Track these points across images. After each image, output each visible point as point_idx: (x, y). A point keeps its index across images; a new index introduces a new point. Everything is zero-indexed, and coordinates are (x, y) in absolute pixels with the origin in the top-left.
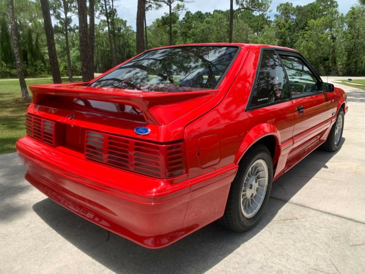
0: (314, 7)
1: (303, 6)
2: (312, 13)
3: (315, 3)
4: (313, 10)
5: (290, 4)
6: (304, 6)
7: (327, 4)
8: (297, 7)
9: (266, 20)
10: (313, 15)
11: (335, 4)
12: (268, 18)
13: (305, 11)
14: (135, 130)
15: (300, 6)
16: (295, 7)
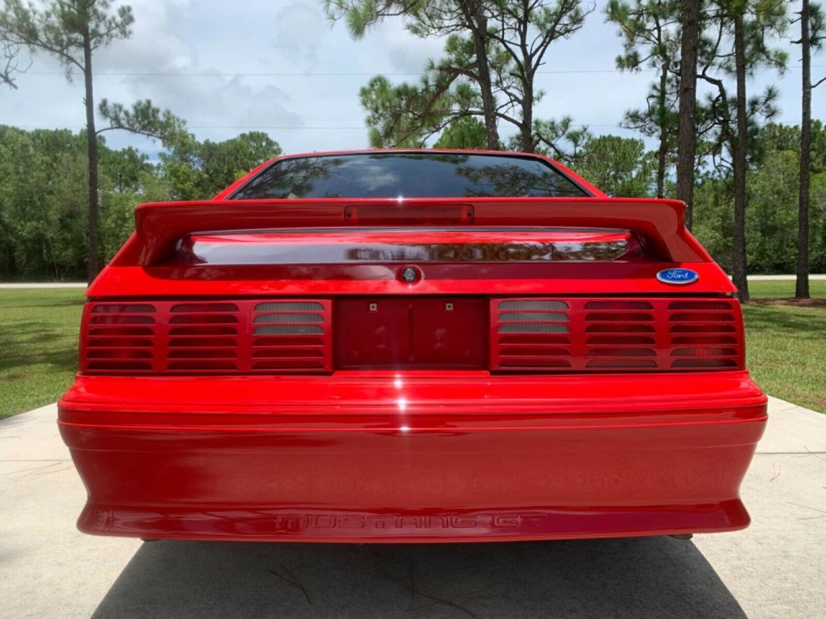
0: (238, 147)
1: (217, 142)
2: (236, 159)
3: (238, 140)
4: (238, 151)
5: (190, 136)
6: (220, 144)
7: (261, 145)
8: (207, 142)
9: (141, 163)
10: (239, 161)
11: (275, 147)
12: (143, 159)
13: (223, 152)
14: (658, 275)
15: (213, 143)
16: (202, 143)
